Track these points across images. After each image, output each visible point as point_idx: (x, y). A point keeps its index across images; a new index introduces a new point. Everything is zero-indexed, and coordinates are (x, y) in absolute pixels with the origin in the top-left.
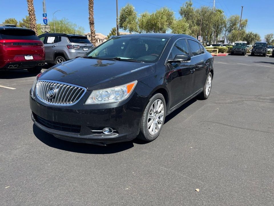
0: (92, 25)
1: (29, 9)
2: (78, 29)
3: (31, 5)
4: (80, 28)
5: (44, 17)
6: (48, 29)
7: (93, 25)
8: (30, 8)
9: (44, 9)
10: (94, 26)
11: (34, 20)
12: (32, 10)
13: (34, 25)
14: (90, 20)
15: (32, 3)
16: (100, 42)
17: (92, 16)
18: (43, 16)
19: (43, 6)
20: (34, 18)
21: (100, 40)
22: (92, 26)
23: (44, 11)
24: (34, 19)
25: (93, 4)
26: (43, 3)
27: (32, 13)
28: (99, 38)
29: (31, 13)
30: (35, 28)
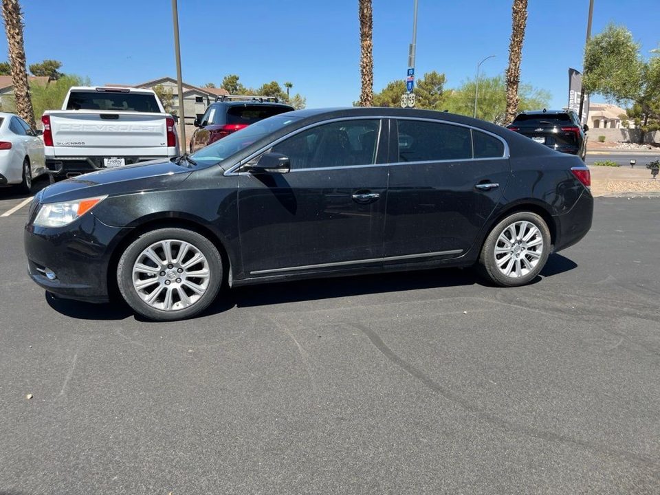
0: (511, 87)
1: (362, 63)
2: (534, 97)
3: (365, 55)
4: (540, 94)
5: (410, 77)
6: (412, 101)
7: (515, 87)
8: (365, 60)
9: (410, 59)
10: (517, 88)
11: (368, 85)
12: (367, 65)
13: (367, 95)
14: (509, 74)
15: (369, 50)
16: (605, 126)
17: (516, 65)
18: (408, 75)
19: (411, 53)
20: (369, 80)
21: (606, 123)
22: (511, 89)
23: (410, 65)
24: (368, 82)
25: (523, 35)
26: (411, 47)
27: (367, 69)
28: (604, 117)
29: (364, 70)
30: (368, 100)
